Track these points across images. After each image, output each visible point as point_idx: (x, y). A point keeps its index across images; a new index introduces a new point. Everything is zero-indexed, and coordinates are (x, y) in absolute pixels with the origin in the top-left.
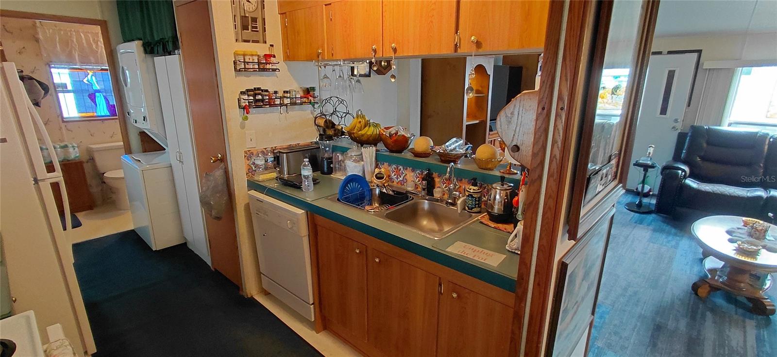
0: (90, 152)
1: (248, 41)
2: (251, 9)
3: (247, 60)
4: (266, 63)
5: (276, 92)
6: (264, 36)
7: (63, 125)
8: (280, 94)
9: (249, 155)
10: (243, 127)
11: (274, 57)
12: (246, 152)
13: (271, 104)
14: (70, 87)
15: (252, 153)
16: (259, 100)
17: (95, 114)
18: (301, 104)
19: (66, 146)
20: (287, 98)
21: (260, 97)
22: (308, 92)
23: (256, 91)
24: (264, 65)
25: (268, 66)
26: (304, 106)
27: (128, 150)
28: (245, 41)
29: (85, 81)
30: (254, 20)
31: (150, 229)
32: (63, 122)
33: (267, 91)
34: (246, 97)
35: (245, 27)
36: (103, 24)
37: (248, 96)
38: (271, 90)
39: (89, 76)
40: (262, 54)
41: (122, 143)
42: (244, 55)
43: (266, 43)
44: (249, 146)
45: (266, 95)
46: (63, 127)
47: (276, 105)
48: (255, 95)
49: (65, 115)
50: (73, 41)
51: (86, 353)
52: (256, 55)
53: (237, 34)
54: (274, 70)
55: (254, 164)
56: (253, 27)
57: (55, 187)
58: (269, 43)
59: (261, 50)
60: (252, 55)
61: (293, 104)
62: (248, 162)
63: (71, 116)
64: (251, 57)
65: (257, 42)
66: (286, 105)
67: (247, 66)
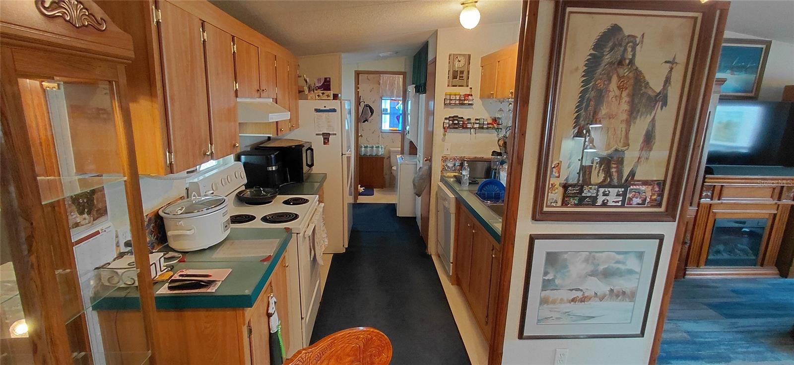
0: (390, 152)
1: (456, 86)
2: (460, 66)
3: (452, 98)
4: (464, 100)
5: (469, 119)
6: (467, 82)
7: (381, 134)
8: (473, 121)
9: (445, 159)
10: (443, 140)
11: (472, 95)
12: (443, 157)
13: (464, 127)
14: (389, 111)
15: (447, 158)
16: (456, 124)
17: (397, 129)
18: (487, 128)
19: (378, 147)
20: (477, 123)
21: (456, 122)
22: (495, 120)
23: (454, 118)
24: (463, 102)
25: (465, 102)
26: (490, 130)
27: (402, 153)
28: (454, 86)
29: (397, 107)
30: (462, 72)
31: (398, 205)
32: (381, 132)
33: (462, 118)
34: (447, 121)
35: (455, 77)
36: (404, 74)
37: (449, 121)
38: (466, 118)
39: (399, 105)
40: (462, 93)
41: (400, 149)
42: (450, 95)
43: (468, 86)
44: (446, 153)
45: (461, 121)
46: (381, 135)
47: (467, 128)
48: (453, 121)
49: (383, 128)
50: (395, 83)
51: (343, 246)
52: (458, 95)
53: (449, 82)
54: (469, 104)
55: (446, 165)
56: (460, 77)
57: (349, 158)
58: (470, 87)
59: (463, 91)
60: (455, 95)
61: (481, 128)
62: (443, 164)
63: (386, 129)
64: (454, 96)
65: (462, 86)
66: (475, 128)
67: (451, 102)
